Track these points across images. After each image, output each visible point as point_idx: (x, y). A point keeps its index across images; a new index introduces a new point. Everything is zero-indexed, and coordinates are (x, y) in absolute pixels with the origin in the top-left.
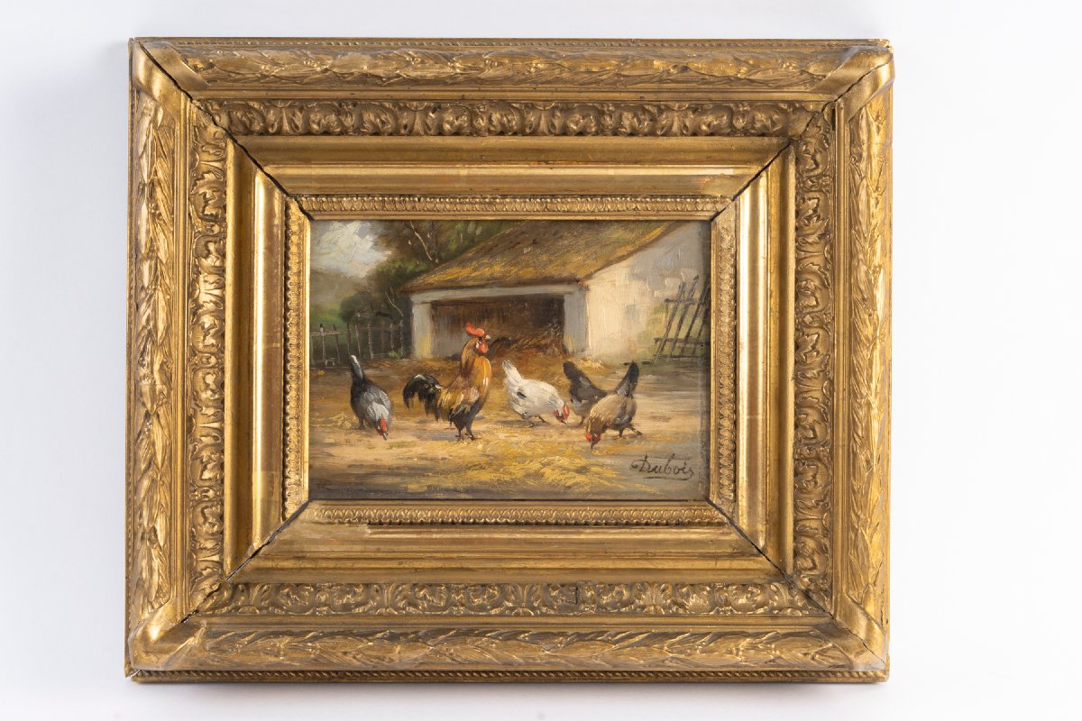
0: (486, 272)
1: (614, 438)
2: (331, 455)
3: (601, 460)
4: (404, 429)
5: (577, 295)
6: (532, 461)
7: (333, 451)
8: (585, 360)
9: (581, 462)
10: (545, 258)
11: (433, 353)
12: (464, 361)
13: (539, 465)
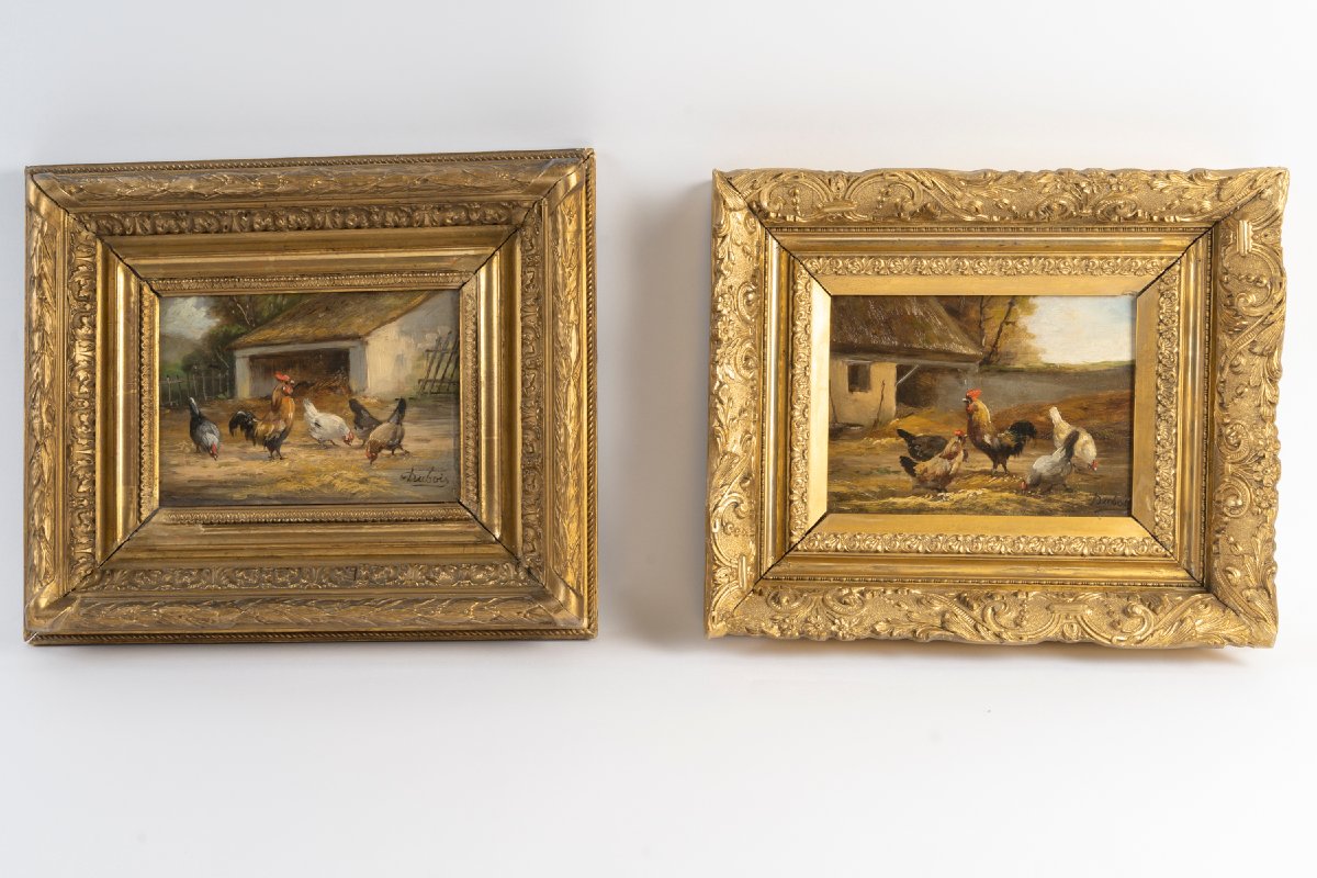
0: (291, 332)
1: (388, 456)
2: (175, 473)
3: (378, 473)
4: (230, 453)
5: (360, 348)
6: (325, 475)
7: (178, 470)
8: (365, 397)
9: (363, 475)
10: (335, 320)
11: (251, 395)
12: (274, 400)
13: (331, 478)
